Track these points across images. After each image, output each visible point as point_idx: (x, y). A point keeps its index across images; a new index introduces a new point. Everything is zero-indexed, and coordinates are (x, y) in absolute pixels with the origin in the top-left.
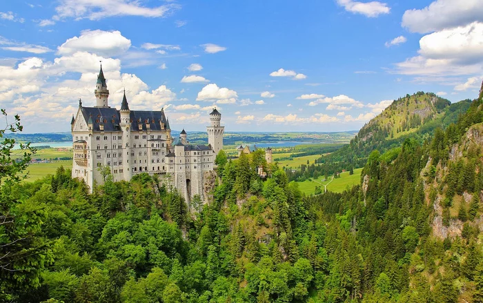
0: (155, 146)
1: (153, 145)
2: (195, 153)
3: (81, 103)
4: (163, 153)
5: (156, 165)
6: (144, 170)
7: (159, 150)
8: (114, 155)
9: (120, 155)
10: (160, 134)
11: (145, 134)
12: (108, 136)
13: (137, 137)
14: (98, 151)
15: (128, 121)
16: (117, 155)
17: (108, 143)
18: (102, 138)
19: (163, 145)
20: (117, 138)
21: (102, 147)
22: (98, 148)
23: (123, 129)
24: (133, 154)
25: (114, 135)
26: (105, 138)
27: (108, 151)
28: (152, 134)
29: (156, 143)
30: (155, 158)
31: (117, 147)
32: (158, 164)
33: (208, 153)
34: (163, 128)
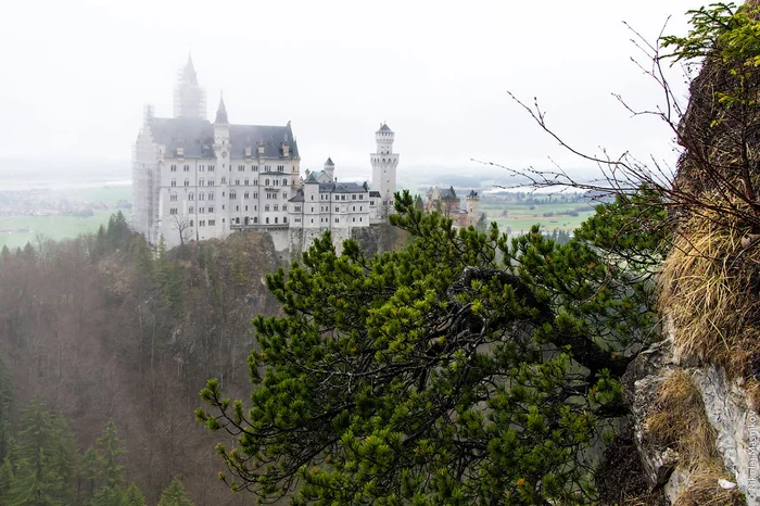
0: (271, 184)
1: (267, 182)
2: (337, 198)
3: (149, 112)
4: (285, 196)
5: (272, 215)
6: (252, 222)
7: (278, 191)
8: (202, 197)
9: (211, 197)
10: (281, 164)
11: (255, 164)
12: (192, 164)
13: (241, 168)
14: (173, 189)
15: (227, 142)
16: (206, 197)
17: (191, 176)
18: (180, 167)
19: (285, 182)
20: (206, 169)
21: (180, 183)
22: (174, 184)
23: (218, 154)
24: (233, 196)
25: (200, 163)
26: (186, 169)
27: (189, 190)
28: (268, 164)
29: (272, 179)
30: (271, 202)
31: (206, 184)
32: (276, 214)
33: (361, 197)
34: (286, 155)
